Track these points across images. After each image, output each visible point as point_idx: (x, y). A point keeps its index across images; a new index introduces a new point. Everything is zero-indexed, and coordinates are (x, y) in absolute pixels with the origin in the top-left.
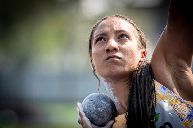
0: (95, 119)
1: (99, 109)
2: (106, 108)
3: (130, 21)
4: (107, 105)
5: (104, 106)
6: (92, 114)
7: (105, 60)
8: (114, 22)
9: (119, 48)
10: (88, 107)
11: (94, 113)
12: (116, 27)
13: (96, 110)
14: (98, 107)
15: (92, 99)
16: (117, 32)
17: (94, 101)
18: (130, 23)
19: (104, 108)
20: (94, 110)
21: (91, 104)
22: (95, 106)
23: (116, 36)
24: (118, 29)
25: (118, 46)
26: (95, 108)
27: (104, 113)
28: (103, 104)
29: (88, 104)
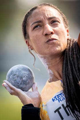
0: (24, 87)
1: (24, 79)
2: (28, 76)
3: (55, 7)
4: (27, 73)
5: (26, 75)
6: (20, 85)
7: (46, 43)
8: (45, 10)
9: (54, 31)
10: (14, 81)
11: (21, 84)
12: (48, 15)
13: (21, 81)
14: (22, 78)
15: (14, 74)
16: (50, 19)
17: (16, 75)
18: (55, 8)
19: (27, 76)
20: (21, 82)
21: (16, 78)
22: (20, 78)
23: (49, 22)
24: (49, 16)
25: (53, 30)
26: (20, 79)
27: (29, 80)
28: (25, 74)
29: (13, 79)
